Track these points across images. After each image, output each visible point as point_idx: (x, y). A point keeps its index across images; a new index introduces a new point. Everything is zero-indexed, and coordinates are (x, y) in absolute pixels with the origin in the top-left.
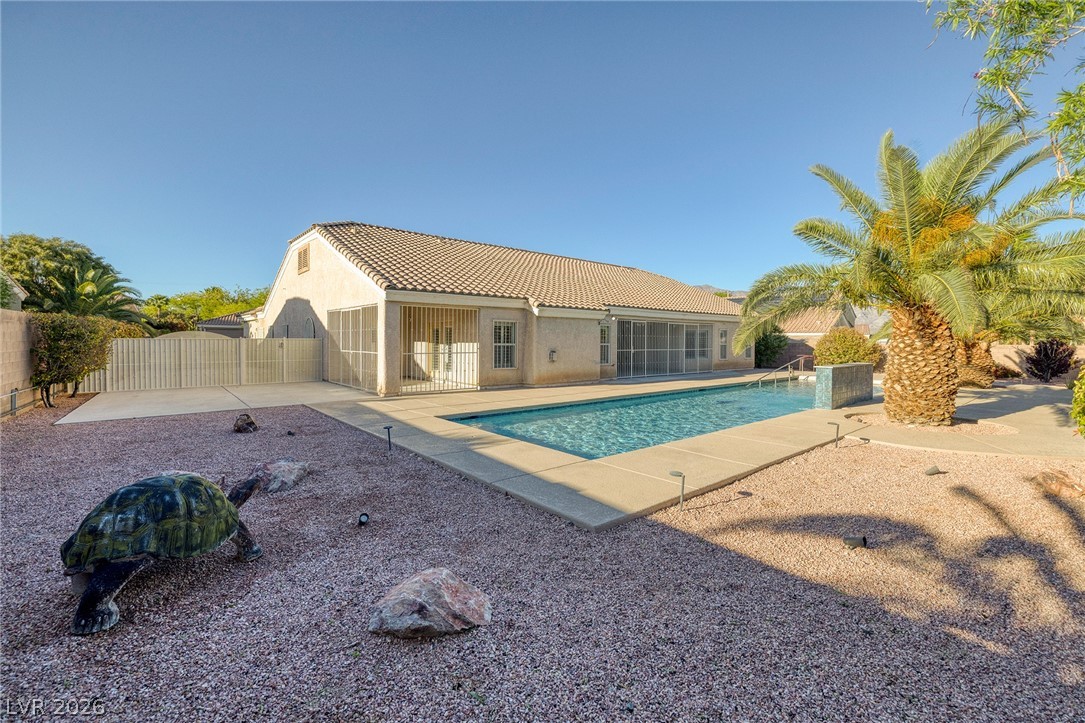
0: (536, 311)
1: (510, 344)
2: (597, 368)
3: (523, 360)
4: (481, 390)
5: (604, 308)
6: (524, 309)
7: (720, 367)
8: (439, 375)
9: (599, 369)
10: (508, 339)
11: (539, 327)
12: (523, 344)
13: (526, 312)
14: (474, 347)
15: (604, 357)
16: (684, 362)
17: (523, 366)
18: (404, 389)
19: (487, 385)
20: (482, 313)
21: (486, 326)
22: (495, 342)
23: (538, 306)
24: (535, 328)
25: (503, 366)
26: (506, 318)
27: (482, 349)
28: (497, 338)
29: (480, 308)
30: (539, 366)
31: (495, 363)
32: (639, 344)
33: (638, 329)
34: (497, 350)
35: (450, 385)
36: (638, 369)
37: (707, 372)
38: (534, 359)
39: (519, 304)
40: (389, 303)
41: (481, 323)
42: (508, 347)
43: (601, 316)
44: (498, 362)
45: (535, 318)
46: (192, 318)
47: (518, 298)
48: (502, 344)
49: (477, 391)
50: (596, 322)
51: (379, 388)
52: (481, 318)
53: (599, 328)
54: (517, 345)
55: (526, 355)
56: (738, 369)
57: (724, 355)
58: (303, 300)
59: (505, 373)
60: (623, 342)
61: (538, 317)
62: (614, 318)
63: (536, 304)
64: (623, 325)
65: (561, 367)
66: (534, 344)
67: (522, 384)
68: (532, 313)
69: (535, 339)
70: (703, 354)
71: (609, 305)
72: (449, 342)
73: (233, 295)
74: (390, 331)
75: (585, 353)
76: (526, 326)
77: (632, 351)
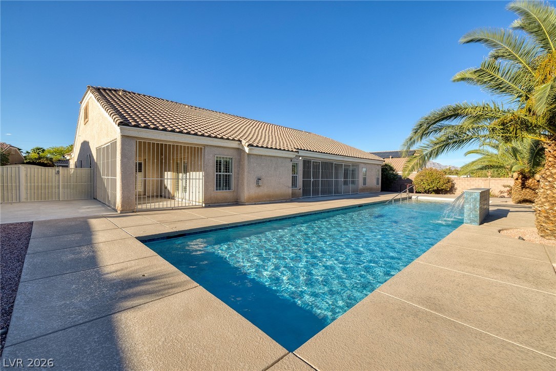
0: (247, 150)
1: (228, 174)
2: (290, 191)
3: (238, 186)
4: (206, 207)
5: (294, 150)
6: (238, 149)
7: (363, 190)
8: (179, 195)
9: (291, 192)
10: (227, 169)
11: (249, 161)
12: (238, 174)
13: (240, 151)
15: (294, 183)
16: (343, 188)
17: (238, 189)
18: (139, 207)
19: (210, 203)
20: (206, 151)
21: (210, 160)
22: (217, 172)
23: (248, 146)
24: (246, 162)
25: (223, 189)
26: (225, 155)
27: (206, 177)
28: (218, 169)
29: (205, 146)
30: (248, 190)
31: (217, 187)
32: (316, 175)
33: (316, 166)
34: (218, 178)
35: (185, 203)
36: (316, 192)
37: (355, 194)
38: (245, 184)
39: (235, 145)
40: (123, 137)
41: (206, 157)
42: (226, 175)
43: (292, 155)
44: (218, 186)
45: (246, 155)
47: (233, 140)
48: (222, 173)
49: (202, 207)
50: (289, 160)
51: (117, 205)
52: (206, 153)
53: (291, 164)
54: (233, 174)
55: (240, 181)
56: (372, 193)
57: (365, 184)
58: (87, 142)
59: (223, 194)
60: (306, 174)
61: (249, 154)
62: (301, 158)
63: (247, 144)
64: (306, 163)
65: (264, 190)
66: (246, 174)
67: (236, 202)
68: (244, 151)
69: (246, 170)
70: (353, 182)
71: (298, 149)
72: (185, 172)
74: (126, 160)
75: (282, 181)
76: (240, 161)
77: (312, 180)
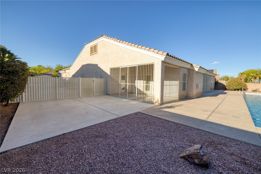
0: (197, 69)
2: (202, 90)
7: (211, 89)
14: (177, 83)
17: (187, 90)
19: (180, 98)
22: (183, 81)
26: (185, 72)
30: (195, 91)
34: (183, 84)
38: (194, 87)
40: (162, 62)
41: (180, 73)
46: (34, 73)
50: (203, 75)
55: (189, 86)
58: (93, 65)
59: (184, 93)
67: (186, 97)
69: (194, 80)
73: (46, 67)
75: (201, 86)
